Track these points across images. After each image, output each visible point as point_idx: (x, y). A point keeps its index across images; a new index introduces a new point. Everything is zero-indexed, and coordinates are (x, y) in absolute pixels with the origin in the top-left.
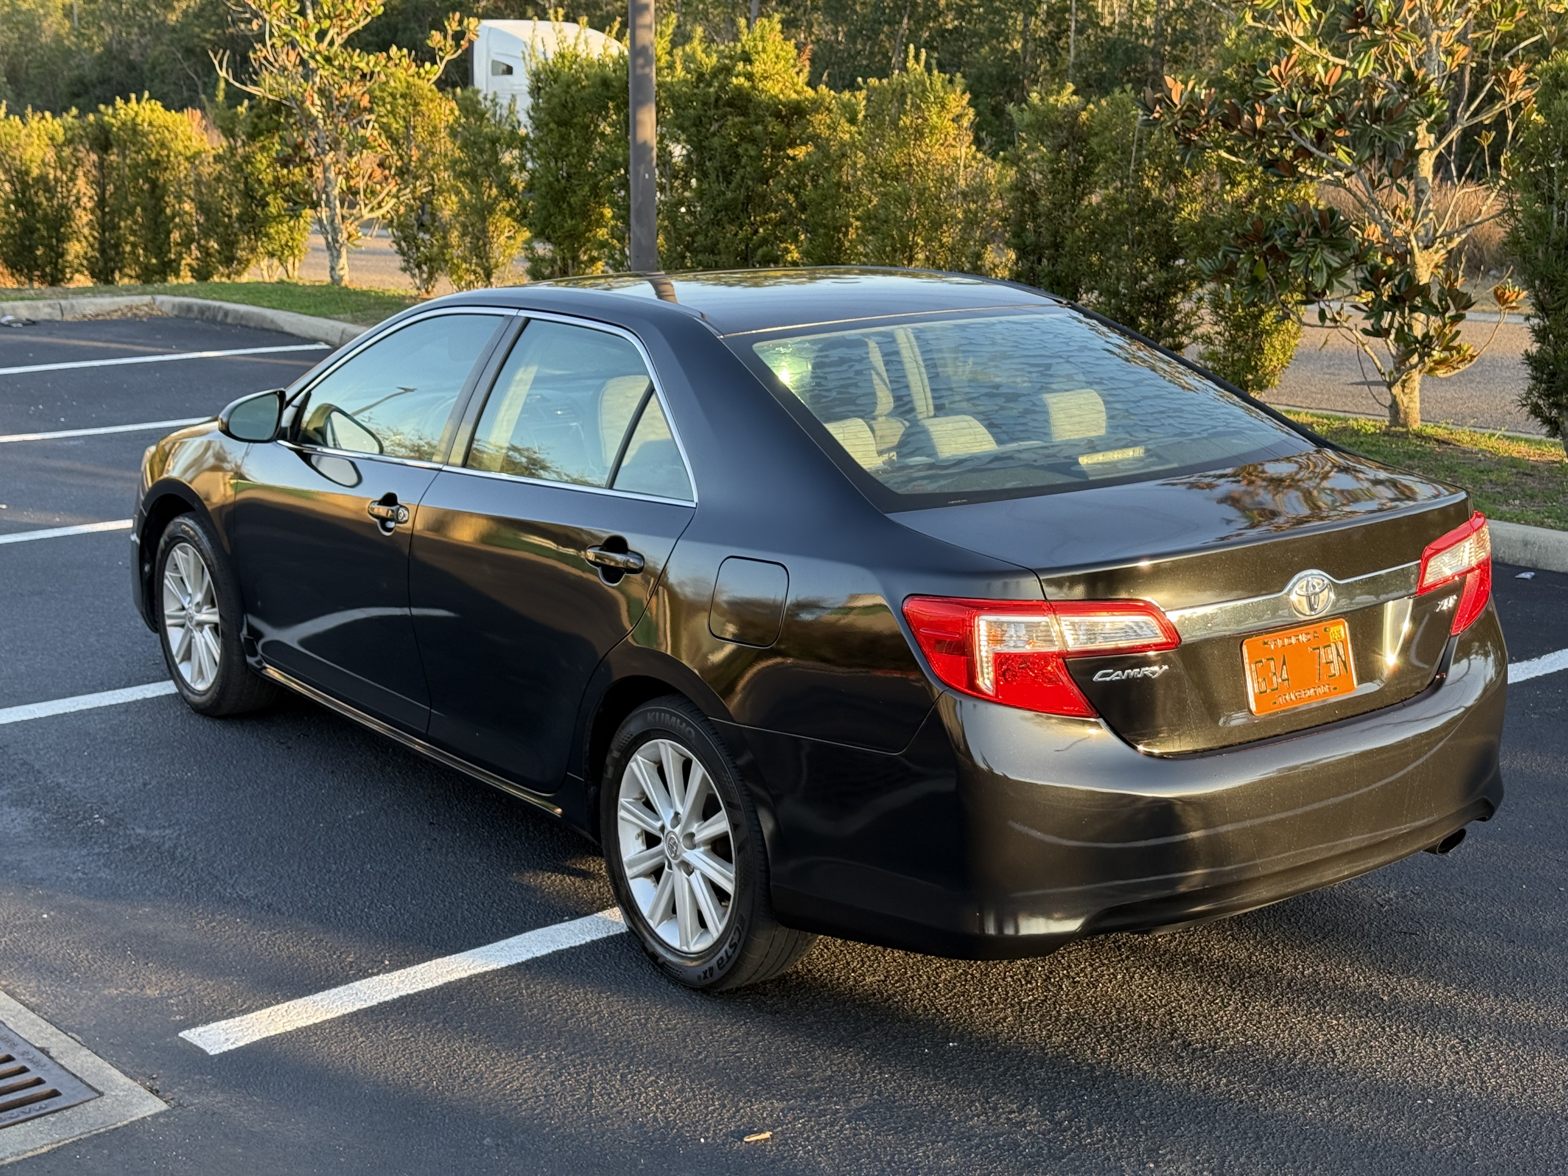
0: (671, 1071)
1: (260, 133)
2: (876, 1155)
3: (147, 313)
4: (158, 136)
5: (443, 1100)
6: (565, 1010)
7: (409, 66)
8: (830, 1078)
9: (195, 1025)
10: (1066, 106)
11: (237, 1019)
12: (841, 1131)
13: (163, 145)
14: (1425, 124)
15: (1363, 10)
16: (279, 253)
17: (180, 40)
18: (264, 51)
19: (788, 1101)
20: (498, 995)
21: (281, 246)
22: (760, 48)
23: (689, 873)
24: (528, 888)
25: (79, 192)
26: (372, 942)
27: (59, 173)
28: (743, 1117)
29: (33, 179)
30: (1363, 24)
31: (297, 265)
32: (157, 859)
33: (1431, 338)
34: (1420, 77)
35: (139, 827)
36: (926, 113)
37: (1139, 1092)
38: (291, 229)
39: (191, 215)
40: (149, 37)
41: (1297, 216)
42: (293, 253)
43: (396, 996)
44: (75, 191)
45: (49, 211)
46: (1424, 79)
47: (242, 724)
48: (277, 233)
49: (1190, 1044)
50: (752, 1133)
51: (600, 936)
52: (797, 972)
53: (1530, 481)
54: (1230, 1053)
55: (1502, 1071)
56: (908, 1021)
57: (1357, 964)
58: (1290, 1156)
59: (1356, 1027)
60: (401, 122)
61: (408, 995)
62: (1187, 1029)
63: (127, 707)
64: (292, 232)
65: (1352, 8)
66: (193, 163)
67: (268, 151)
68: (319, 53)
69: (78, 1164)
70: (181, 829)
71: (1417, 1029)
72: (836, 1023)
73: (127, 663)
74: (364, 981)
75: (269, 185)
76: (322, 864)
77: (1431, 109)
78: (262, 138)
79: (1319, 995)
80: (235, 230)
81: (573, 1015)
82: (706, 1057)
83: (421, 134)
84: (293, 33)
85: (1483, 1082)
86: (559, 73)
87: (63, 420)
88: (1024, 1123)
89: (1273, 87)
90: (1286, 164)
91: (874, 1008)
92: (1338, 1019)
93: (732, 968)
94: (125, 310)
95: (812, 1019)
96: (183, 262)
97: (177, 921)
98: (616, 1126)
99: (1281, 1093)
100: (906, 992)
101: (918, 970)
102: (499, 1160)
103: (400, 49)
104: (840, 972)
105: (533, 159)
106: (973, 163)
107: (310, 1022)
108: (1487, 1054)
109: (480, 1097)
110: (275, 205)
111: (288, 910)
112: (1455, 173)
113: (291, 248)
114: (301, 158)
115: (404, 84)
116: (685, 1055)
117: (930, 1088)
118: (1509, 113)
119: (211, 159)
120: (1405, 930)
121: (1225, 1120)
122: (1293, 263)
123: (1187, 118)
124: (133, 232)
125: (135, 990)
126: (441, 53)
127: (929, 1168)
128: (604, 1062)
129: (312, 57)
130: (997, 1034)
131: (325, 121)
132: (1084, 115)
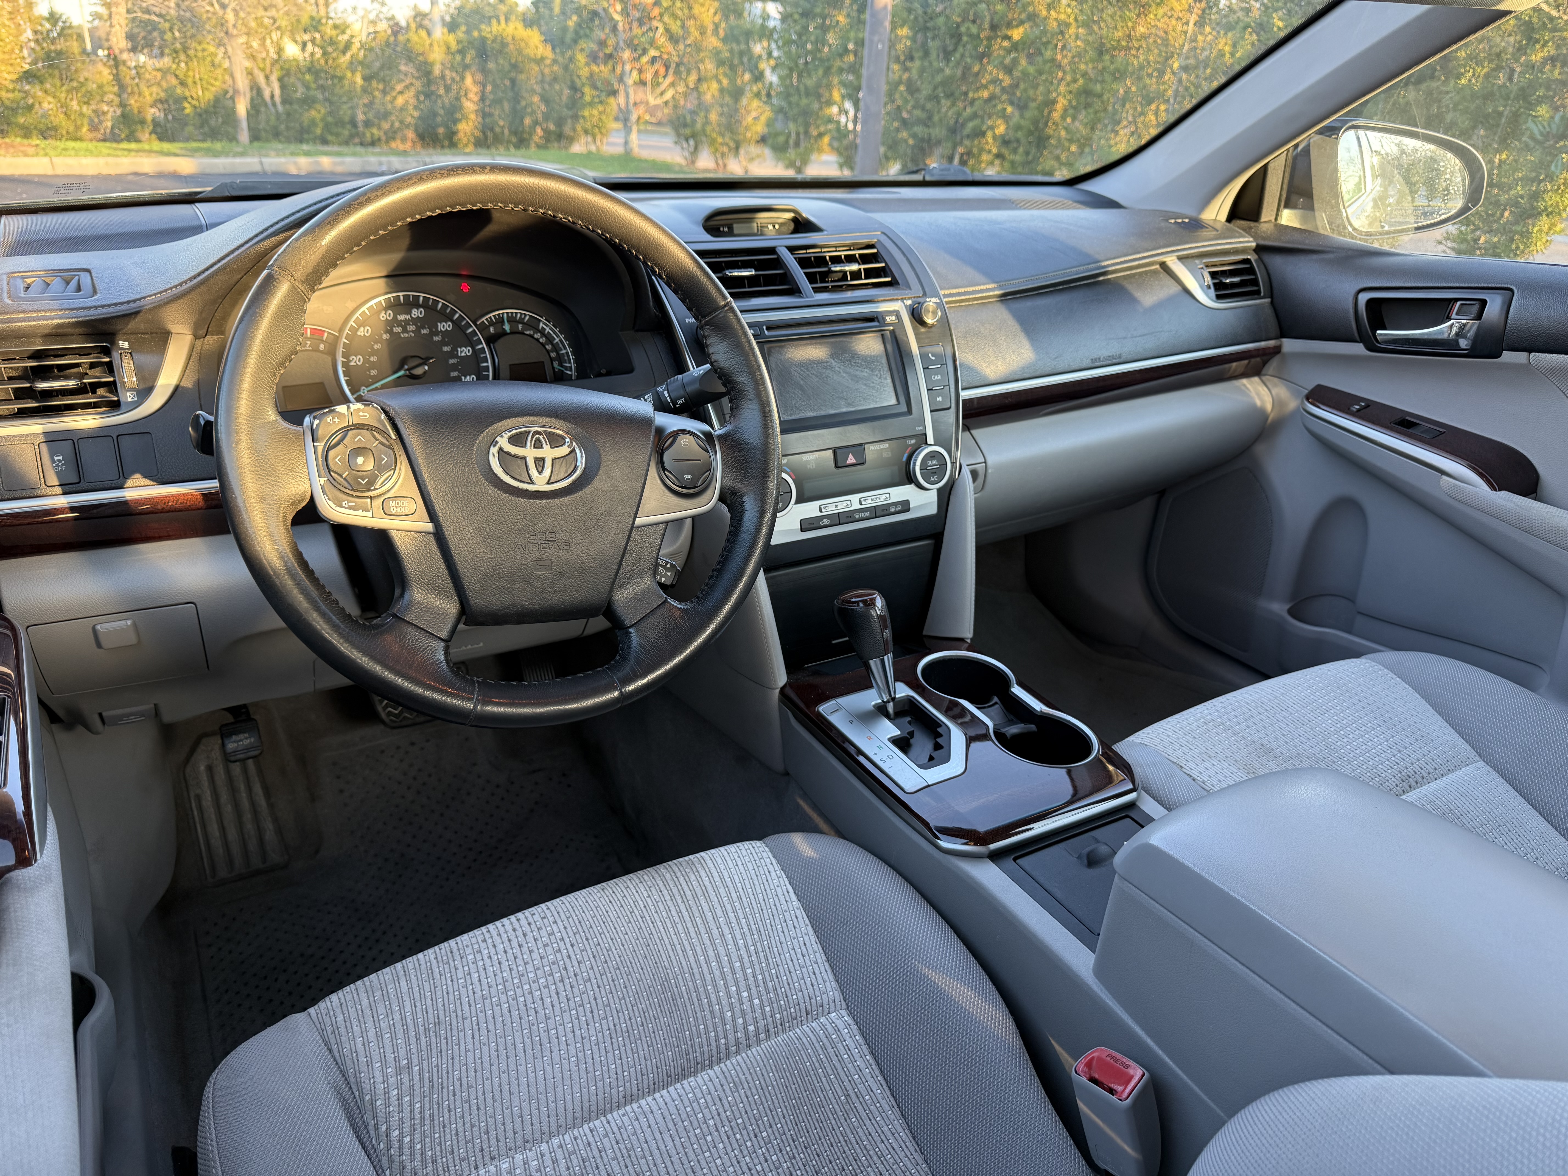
1: (581, 38)
13: (520, 53)
16: (591, 132)
21: (593, 126)
27: (454, 75)
31: (603, 141)
38: (599, 113)
39: (537, 105)
42: (601, 132)
44: (465, 88)
45: (447, 101)
48: (590, 115)
66: (539, 66)
67: (584, 52)
75: (585, 78)
78: (581, 42)
80: (564, 115)
83: (695, 33)
105: (779, 47)
110: (588, 93)
113: (600, 128)
119: (551, 63)
131: (624, 25)
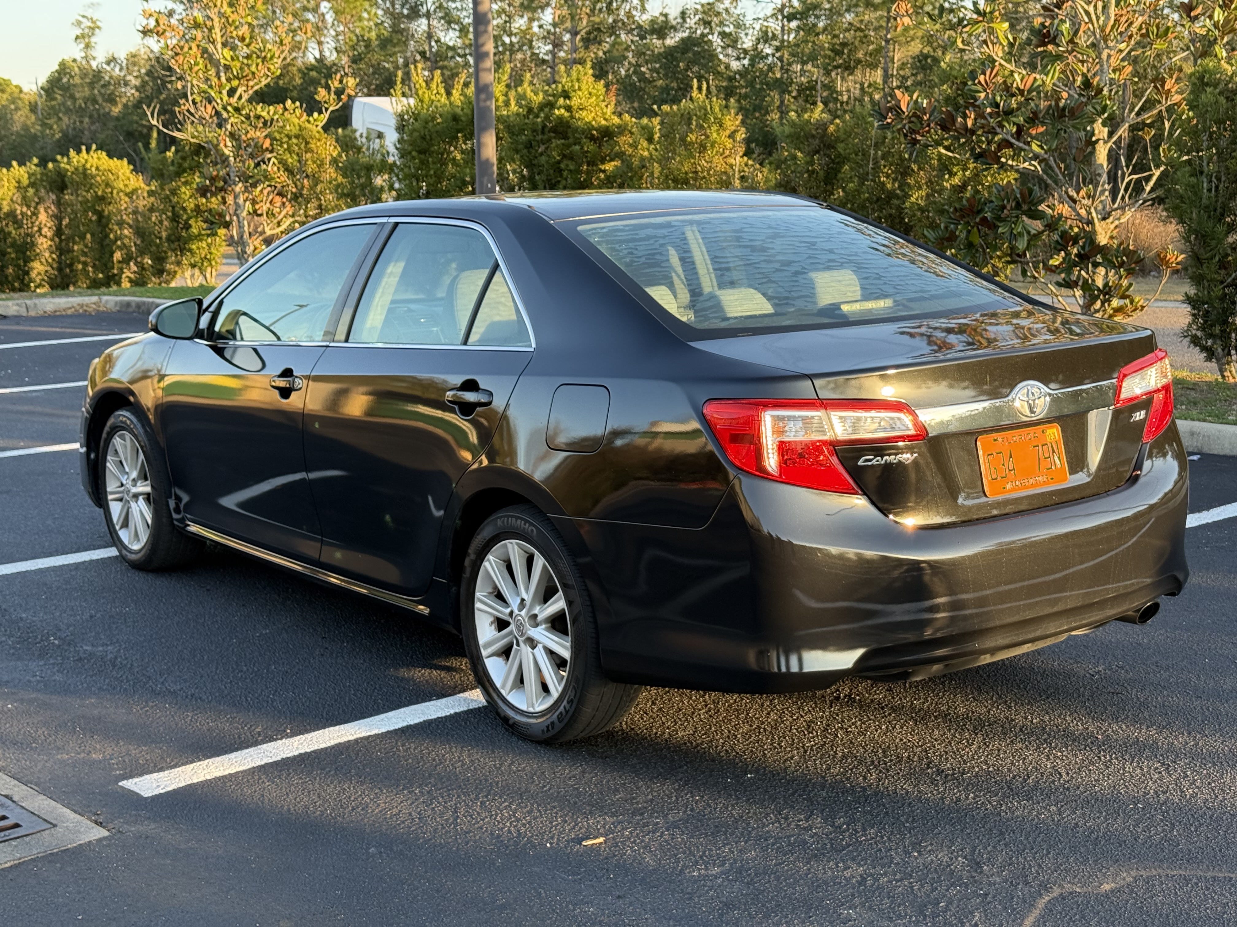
0: (522, 798)
1: (184, 171)
2: (691, 852)
3: (95, 309)
4: (103, 178)
5: (335, 823)
6: (434, 760)
7: (301, 115)
8: (652, 801)
9: (131, 777)
10: (817, 120)
11: (167, 772)
12: (661, 836)
13: (107, 185)
14: (1100, 121)
15: (1048, 32)
16: (200, 264)
17: (122, 126)
18: (187, 105)
19: (617, 817)
20: (380, 750)
21: (201, 259)
22: (576, 87)
23: (533, 648)
24: (403, 679)
25: (40, 223)
26: (276, 718)
27: (25, 209)
28: (581, 828)
29: (5, 213)
30: (1049, 43)
31: (214, 273)
32: (101, 666)
33: (1110, 287)
34: (1095, 83)
35: (86, 645)
36: (708, 131)
37: (903, 804)
38: (209, 245)
39: (130, 239)
40: (97, 124)
41: (1002, 193)
42: (211, 264)
43: (296, 753)
44: (37, 223)
45: (17, 237)
46: (1098, 85)
47: (170, 575)
48: (198, 248)
49: (943, 771)
50: (587, 838)
51: (462, 709)
52: (622, 730)
53: (1192, 393)
54: (976, 776)
55: (1197, 784)
56: (713, 761)
57: (1075, 715)
58: (1028, 845)
59: (1076, 756)
60: (295, 157)
61: (306, 753)
62: (940, 761)
63: (77, 566)
64: (210, 248)
65: (1040, 31)
66: (131, 198)
67: (190, 185)
68: (230, 104)
69: (36, 874)
70: (120, 646)
71: (1126, 757)
72: (655, 763)
73: (77, 537)
74: (270, 744)
75: (192, 211)
76: (235, 667)
77: (1104, 109)
78: (186, 175)
79: (1046, 736)
80: (164, 249)
81: (441, 763)
82: (550, 789)
83: (312, 166)
84: (210, 90)
85: (1182, 792)
86: (419, 114)
87: (27, 379)
88: (810, 828)
89: (980, 92)
90: (993, 155)
91: (686, 753)
92: (1062, 752)
93: (569, 722)
94: (78, 308)
95: (635, 761)
96: (124, 276)
97: (117, 707)
98: (477, 837)
99: (1018, 803)
100: (711, 741)
101: (721, 727)
102: (382, 863)
103: (294, 102)
104: (657, 729)
105: (399, 180)
106: (746, 169)
107: (226, 773)
108: (1184, 773)
109: (366, 820)
110: (197, 226)
111: (208, 698)
112: (1124, 164)
113: (209, 260)
114: (216, 187)
115: (298, 128)
116: (533, 788)
117: (733, 806)
118: (1165, 114)
119: (146, 195)
120: (1112, 691)
121: (974, 822)
122: (1000, 230)
123: (913, 122)
124: (85, 254)
125: (83, 755)
126: (326, 105)
127: (734, 860)
128: (466, 794)
129: (225, 109)
130: (786, 768)
131: (235, 159)
132: (832, 128)
